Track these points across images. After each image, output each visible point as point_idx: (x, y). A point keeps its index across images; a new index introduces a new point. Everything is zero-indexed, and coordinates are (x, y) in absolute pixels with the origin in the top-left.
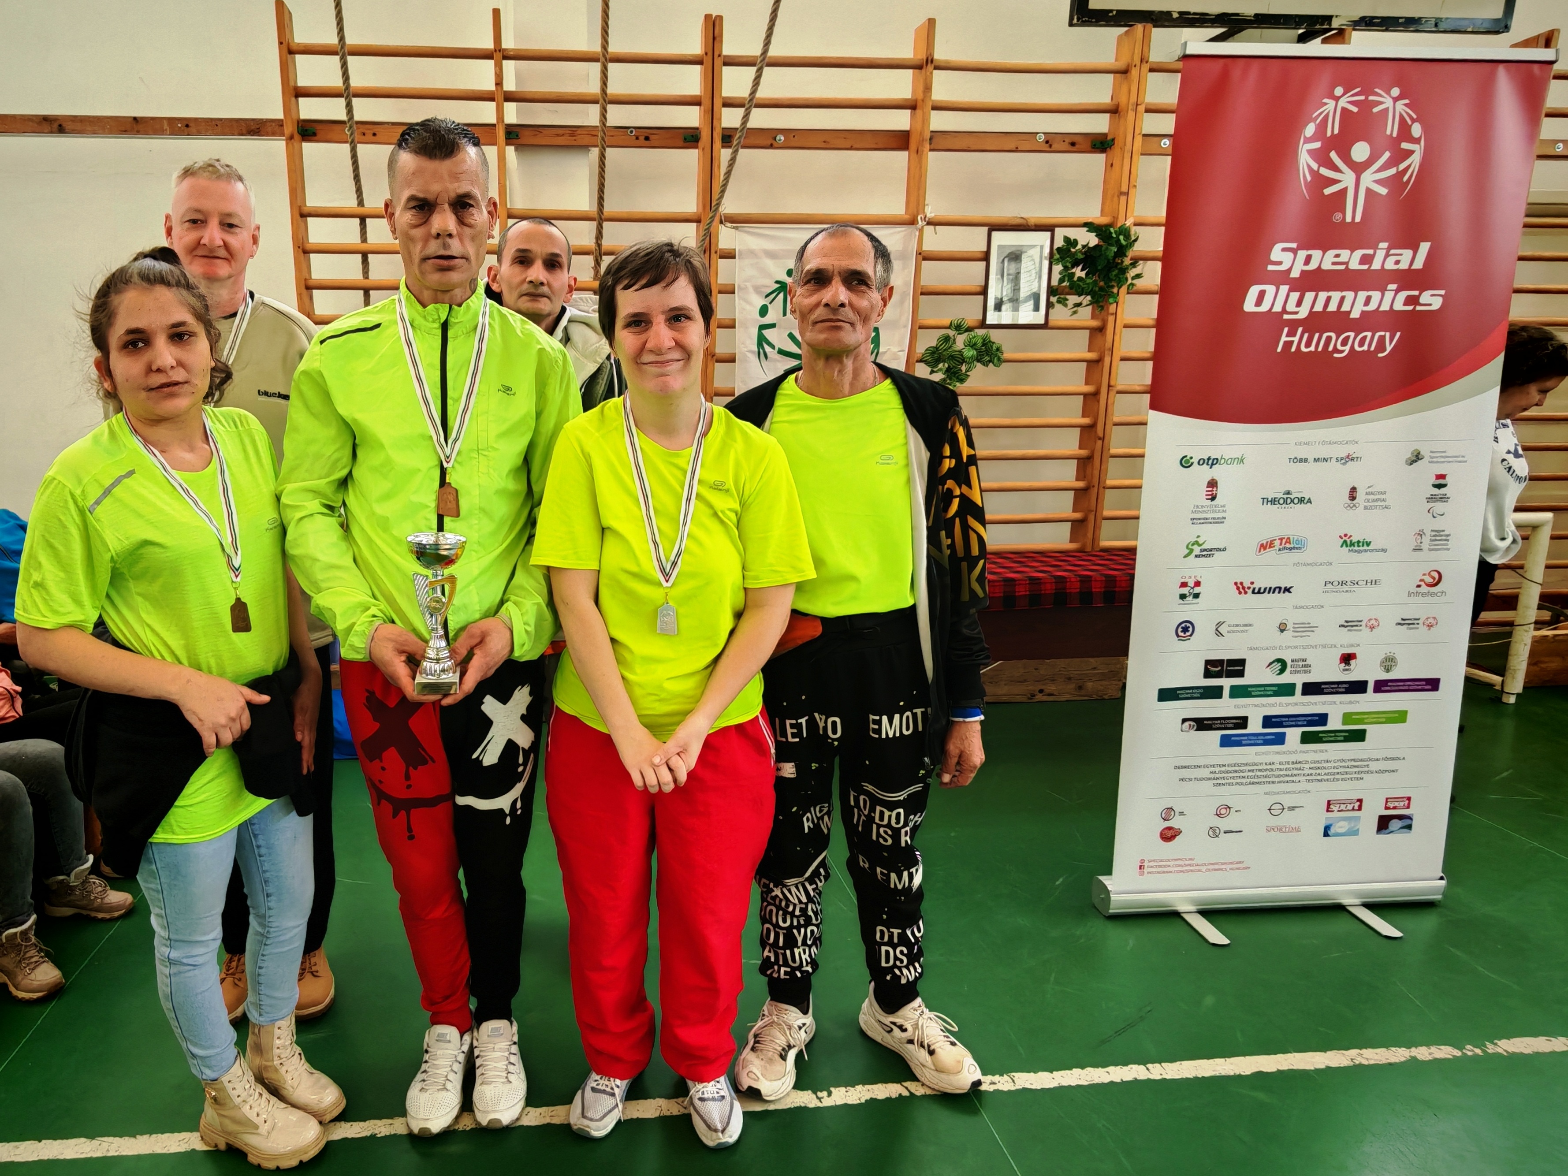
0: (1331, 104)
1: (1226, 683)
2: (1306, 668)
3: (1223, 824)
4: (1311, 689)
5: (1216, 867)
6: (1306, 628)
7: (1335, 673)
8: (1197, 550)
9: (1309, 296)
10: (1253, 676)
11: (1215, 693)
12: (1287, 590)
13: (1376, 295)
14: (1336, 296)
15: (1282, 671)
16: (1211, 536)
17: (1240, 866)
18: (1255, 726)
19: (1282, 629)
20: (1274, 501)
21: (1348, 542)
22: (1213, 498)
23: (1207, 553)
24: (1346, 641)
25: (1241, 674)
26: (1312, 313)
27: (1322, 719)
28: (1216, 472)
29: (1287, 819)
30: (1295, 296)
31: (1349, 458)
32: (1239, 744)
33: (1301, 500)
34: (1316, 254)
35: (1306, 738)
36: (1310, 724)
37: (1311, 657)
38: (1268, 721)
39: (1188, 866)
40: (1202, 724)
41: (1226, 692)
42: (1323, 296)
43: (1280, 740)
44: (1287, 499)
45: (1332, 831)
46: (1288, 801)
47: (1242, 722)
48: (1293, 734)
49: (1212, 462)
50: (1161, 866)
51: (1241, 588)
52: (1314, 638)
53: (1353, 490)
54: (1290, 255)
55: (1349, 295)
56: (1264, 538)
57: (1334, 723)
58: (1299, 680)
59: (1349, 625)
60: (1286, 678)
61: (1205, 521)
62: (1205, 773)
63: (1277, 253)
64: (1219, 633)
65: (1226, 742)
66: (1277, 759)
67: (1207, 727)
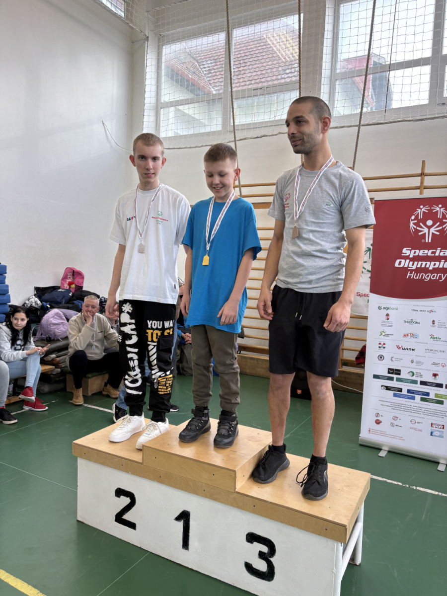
0: (419, 210)
1: (395, 376)
2: (421, 376)
3: (395, 423)
4: (423, 383)
5: (394, 437)
6: (419, 363)
7: (429, 378)
8: (383, 334)
9: (416, 263)
10: (403, 375)
11: (391, 379)
12: (413, 350)
13: (437, 263)
14: (424, 263)
15: (413, 375)
16: (388, 330)
17: (401, 438)
18: (404, 392)
19: (412, 362)
20: (408, 322)
21: (432, 337)
22: (388, 319)
23: (387, 335)
24: (435, 369)
25: (399, 374)
26: (417, 267)
27: (428, 394)
28: (388, 312)
29: (417, 426)
30: (411, 263)
32: (399, 397)
33: (416, 323)
34: (417, 251)
35: (422, 399)
36: (423, 395)
37: (423, 372)
38: (409, 391)
39: (383, 434)
40: (388, 388)
41: (395, 379)
42: (420, 263)
43: (413, 398)
44: (412, 322)
45: (433, 434)
46: (417, 420)
47: (400, 390)
48: (418, 397)
49: (387, 309)
50: (376, 432)
51: (398, 347)
52: (423, 367)
53: (434, 321)
54: (409, 251)
55: (428, 263)
56: (406, 333)
57: (432, 396)
58: (419, 380)
59: (434, 364)
60: (414, 378)
61: (386, 326)
62: (389, 404)
63: (404, 250)
64: (392, 361)
65: (395, 395)
66: (413, 404)
67: (390, 390)
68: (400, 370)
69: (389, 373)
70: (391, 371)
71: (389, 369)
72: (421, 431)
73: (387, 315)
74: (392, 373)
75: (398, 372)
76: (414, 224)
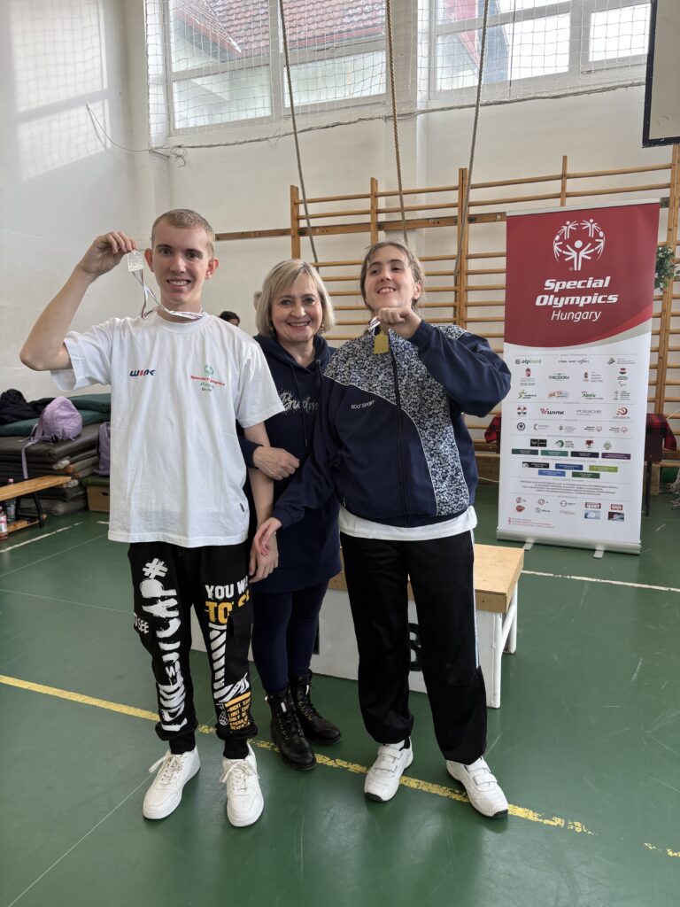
0: (565, 228)
1: (540, 449)
2: (572, 446)
3: (542, 507)
4: (575, 454)
5: (540, 525)
6: (571, 429)
7: (583, 448)
8: (523, 396)
9: (563, 299)
10: (551, 446)
11: (535, 453)
12: (562, 413)
13: (589, 298)
14: (573, 298)
15: (562, 445)
16: (529, 390)
17: (549, 526)
18: (552, 468)
19: (561, 428)
20: (554, 378)
21: (586, 395)
22: (529, 375)
23: (528, 397)
24: (589, 435)
25: (545, 446)
26: (564, 305)
27: (580, 467)
28: (529, 366)
29: (568, 508)
30: (557, 299)
31: (583, 361)
32: (546, 474)
33: (565, 377)
34: (564, 283)
35: (575, 475)
36: (575, 469)
37: (574, 441)
38: (558, 466)
39: (527, 523)
40: (531, 465)
41: (540, 452)
42: (568, 299)
43: (563, 474)
44: (560, 377)
45: (588, 516)
46: (569, 501)
47: (547, 466)
48: (569, 473)
49: (527, 362)
50: (518, 522)
51: (543, 411)
52: (574, 433)
53: (586, 374)
54: (553, 284)
55: (578, 298)
56: (550, 392)
57: (586, 470)
58: (570, 450)
59: (588, 428)
60: (563, 449)
61: (526, 384)
62: (532, 485)
63: (548, 283)
64: (535, 429)
65: (541, 473)
66: (563, 482)
67: (533, 466)
68: (545, 441)
69: (532, 445)
70: (535, 442)
71: (532, 440)
72: (573, 514)
73: (528, 370)
74: (536, 445)
75: (543, 443)
76: (558, 246)
